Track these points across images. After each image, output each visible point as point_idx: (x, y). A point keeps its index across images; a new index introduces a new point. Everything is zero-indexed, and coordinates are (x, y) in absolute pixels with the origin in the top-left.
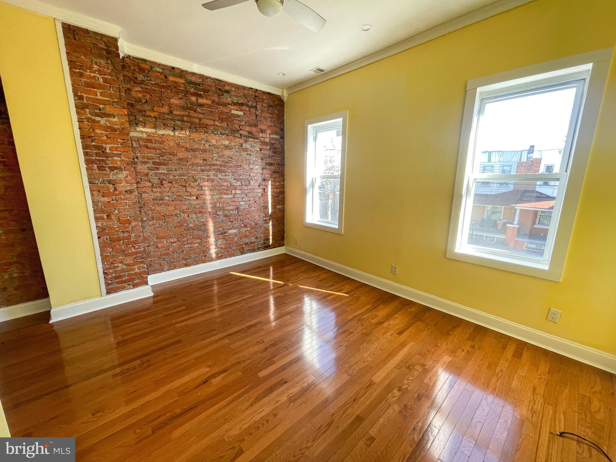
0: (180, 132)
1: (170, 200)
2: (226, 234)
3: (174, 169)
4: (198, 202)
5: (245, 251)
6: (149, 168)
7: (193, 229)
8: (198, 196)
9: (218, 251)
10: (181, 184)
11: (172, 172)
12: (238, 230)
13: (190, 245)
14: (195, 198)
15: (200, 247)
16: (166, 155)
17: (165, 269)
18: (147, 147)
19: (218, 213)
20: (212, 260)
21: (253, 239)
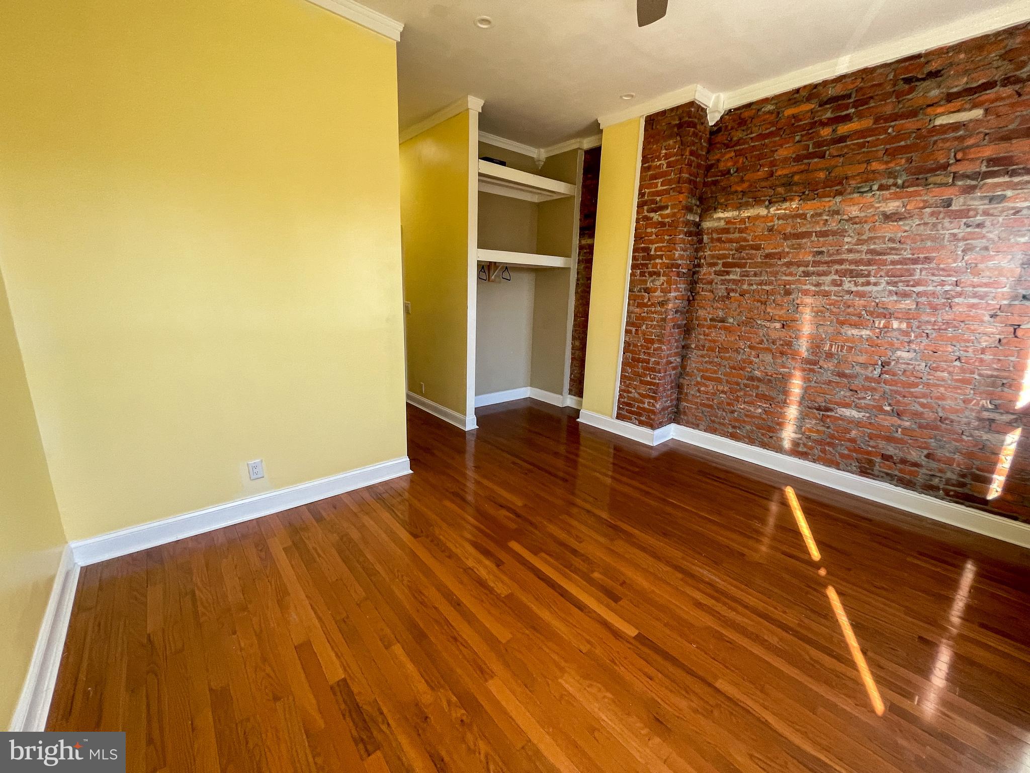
0: (779, 207)
1: (735, 323)
2: (829, 413)
3: (753, 273)
4: (783, 334)
5: (876, 473)
6: (716, 273)
7: (759, 380)
8: (785, 323)
9: (800, 439)
10: (760, 298)
11: (748, 278)
12: (867, 415)
13: (747, 407)
14: (778, 325)
15: (764, 416)
16: (745, 250)
17: (701, 427)
18: (719, 240)
19: (822, 362)
20: (779, 449)
21: (914, 455)
